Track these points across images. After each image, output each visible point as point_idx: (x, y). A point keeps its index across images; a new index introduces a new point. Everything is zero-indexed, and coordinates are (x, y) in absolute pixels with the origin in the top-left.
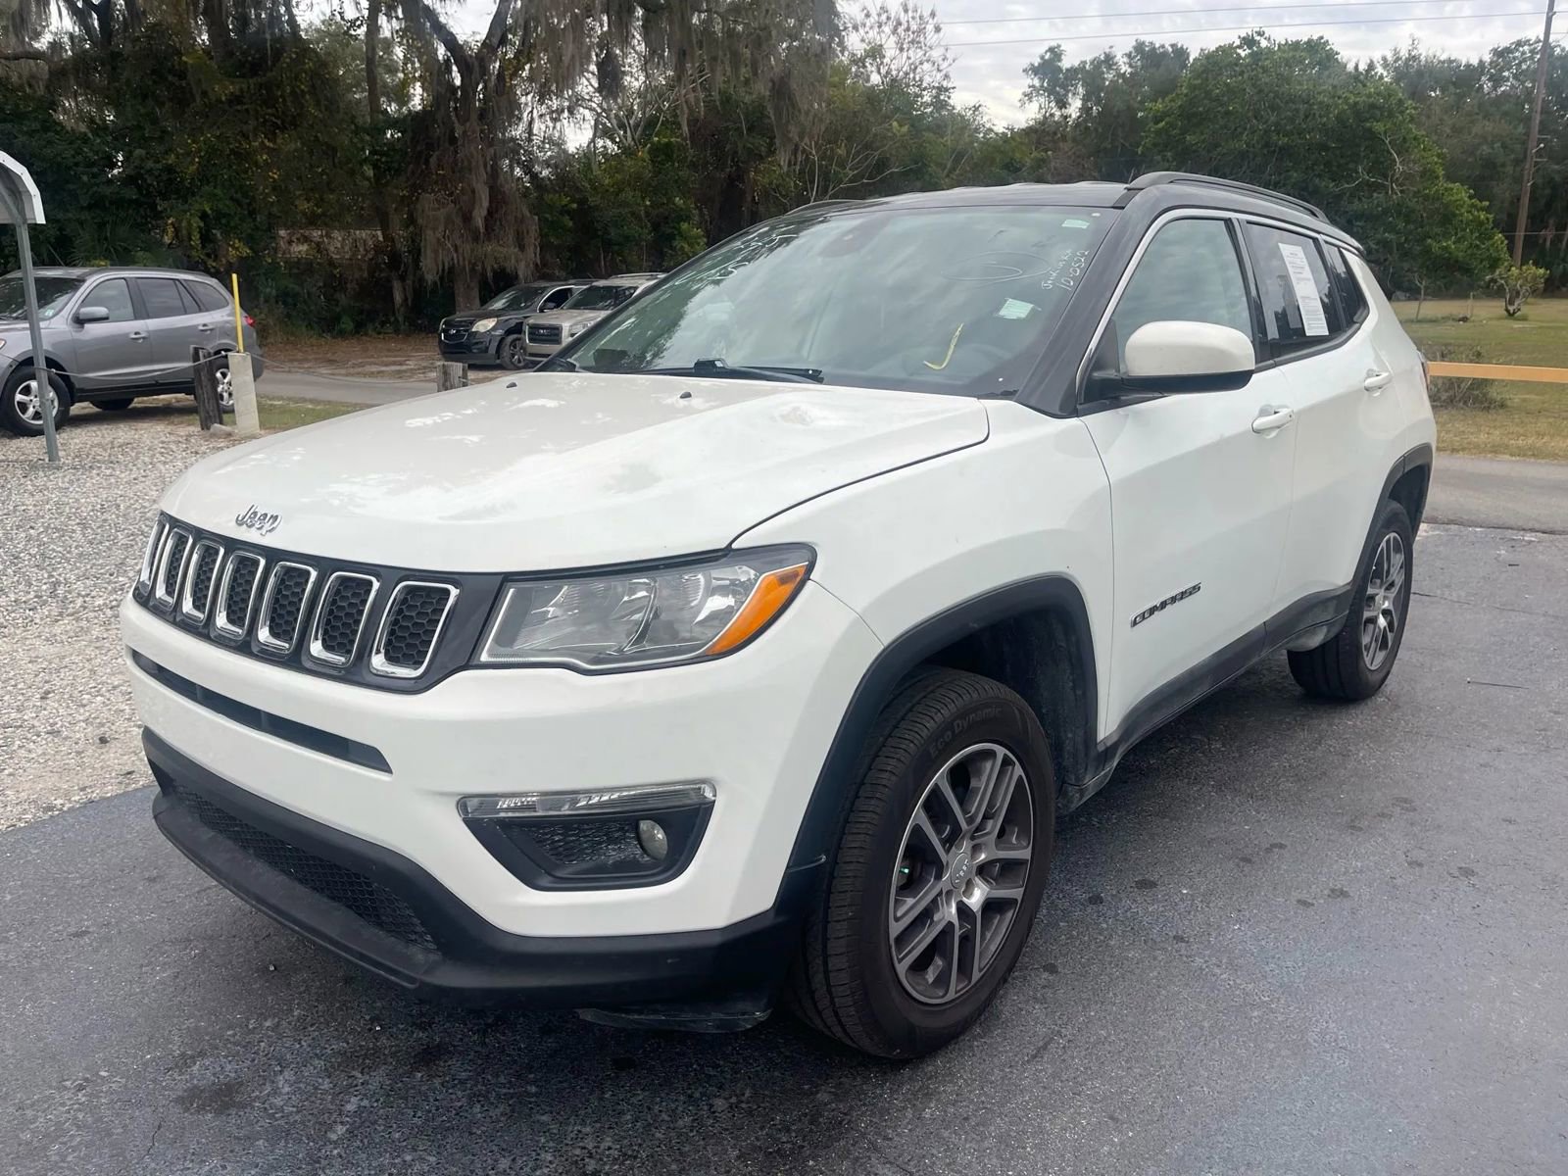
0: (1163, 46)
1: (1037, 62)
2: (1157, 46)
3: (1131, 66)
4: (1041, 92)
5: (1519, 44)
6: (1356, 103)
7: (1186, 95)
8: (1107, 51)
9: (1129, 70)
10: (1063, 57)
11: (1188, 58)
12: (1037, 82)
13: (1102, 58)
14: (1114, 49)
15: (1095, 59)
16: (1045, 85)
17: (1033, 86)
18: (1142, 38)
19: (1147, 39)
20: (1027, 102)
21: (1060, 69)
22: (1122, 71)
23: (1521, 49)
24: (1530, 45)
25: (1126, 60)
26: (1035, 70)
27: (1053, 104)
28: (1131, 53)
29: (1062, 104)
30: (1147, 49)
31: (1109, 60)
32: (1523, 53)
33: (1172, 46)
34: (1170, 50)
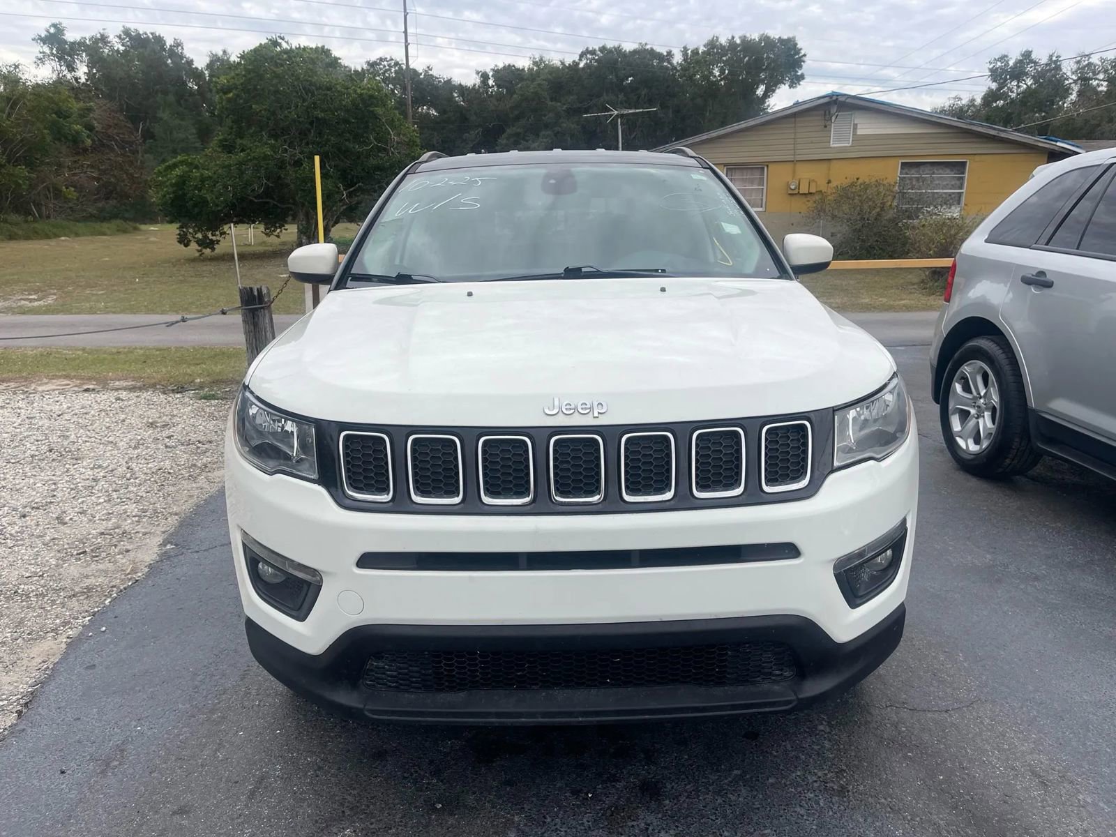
0: (146, 34)
1: (43, 34)
2: (141, 33)
3: (123, 45)
4: (52, 58)
5: (381, 59)
6: (361, 94)
7: (244, 76)
8: (102, 32)
9: (123, 48)
10: (65, 32)
11: (165, 44)
12: (47, 50)
13: (98, 36)
14: (106, 31)
15: (93, 37)
16: (54, 52)
17: (44, 52)
18: (128, 25)
19: (132, 26)
20: (40, 65)
21: (66, 42)
22: (116, 48)
23: (383, 63)
24: (387, 61)
25: (117, 40)
26: (44, 40)
27: (63, 68)
28: (120, 35)
29: (71, 68)
30: (132, 34)
31: (103, 39)
32: (385, 66)
33: (152, 34)
34: (151, 36)
